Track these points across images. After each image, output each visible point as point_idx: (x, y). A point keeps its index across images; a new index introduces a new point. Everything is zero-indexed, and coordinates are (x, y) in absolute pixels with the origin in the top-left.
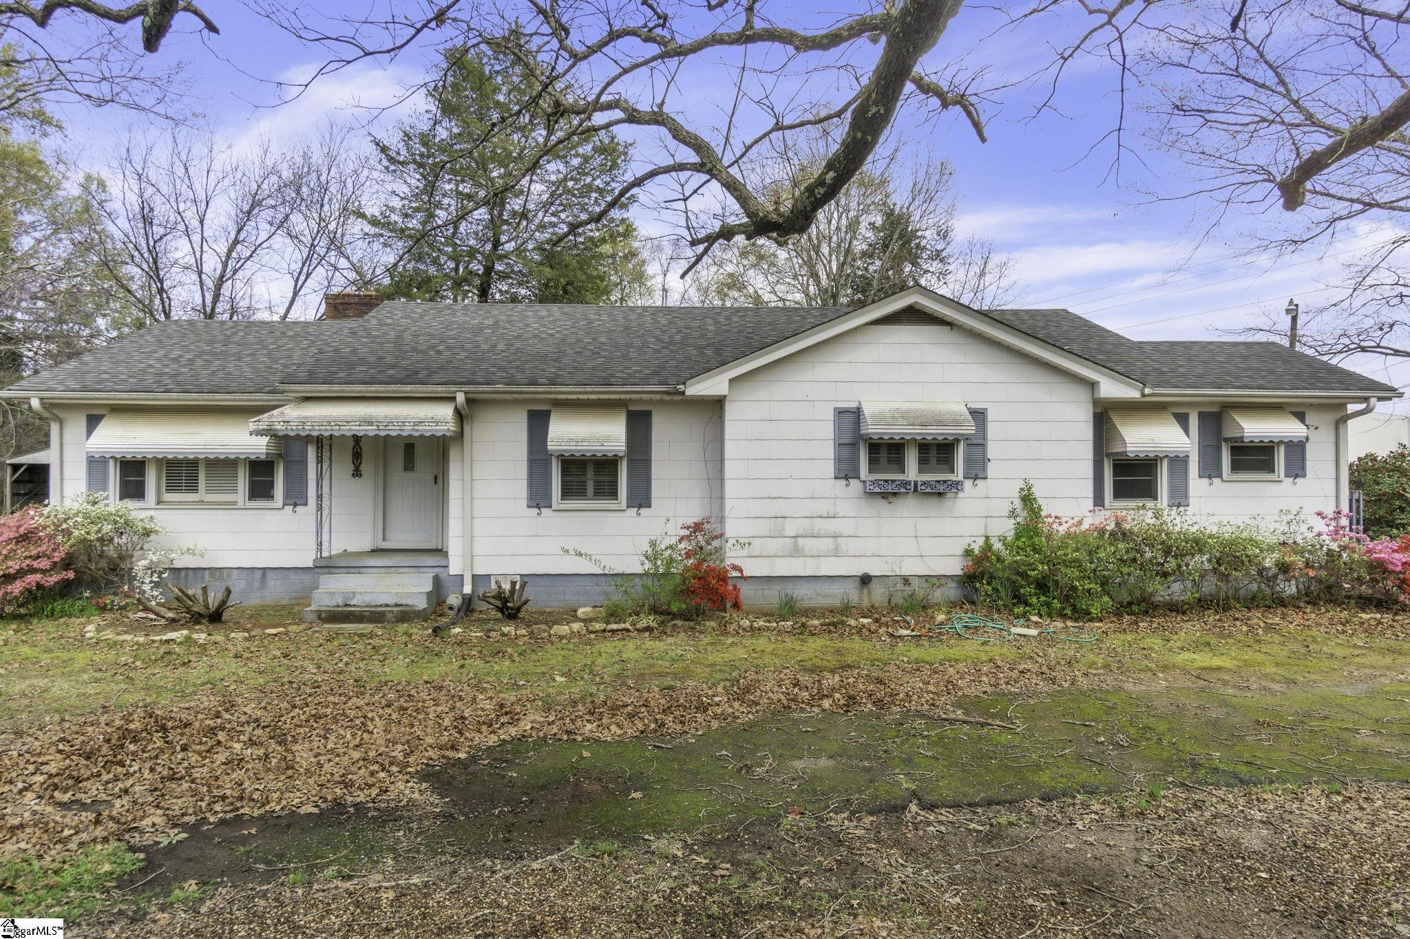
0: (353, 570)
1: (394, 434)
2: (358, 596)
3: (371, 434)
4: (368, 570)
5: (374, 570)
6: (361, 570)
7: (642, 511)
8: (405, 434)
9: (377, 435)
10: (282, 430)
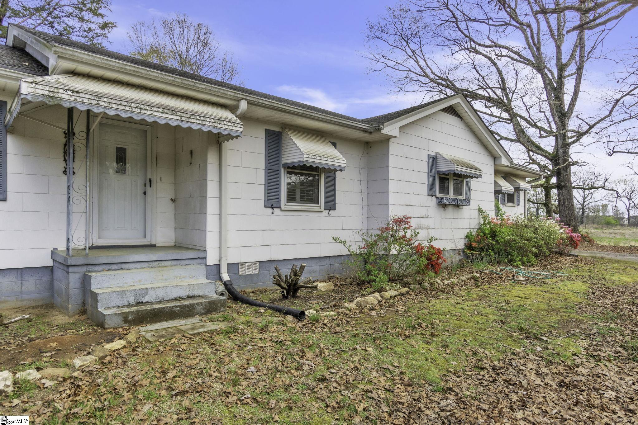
0: (114, 267)
1: (195, 127)
2: (151, 292)
3: (173, 124)
4: (131, 266)
5: (137, 265)
6: (124, 266)
7: (331, 212)
8: (205, 129)
9: (178, 126)
10: (69, 101)
